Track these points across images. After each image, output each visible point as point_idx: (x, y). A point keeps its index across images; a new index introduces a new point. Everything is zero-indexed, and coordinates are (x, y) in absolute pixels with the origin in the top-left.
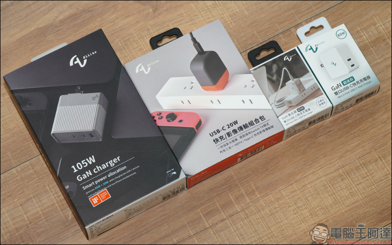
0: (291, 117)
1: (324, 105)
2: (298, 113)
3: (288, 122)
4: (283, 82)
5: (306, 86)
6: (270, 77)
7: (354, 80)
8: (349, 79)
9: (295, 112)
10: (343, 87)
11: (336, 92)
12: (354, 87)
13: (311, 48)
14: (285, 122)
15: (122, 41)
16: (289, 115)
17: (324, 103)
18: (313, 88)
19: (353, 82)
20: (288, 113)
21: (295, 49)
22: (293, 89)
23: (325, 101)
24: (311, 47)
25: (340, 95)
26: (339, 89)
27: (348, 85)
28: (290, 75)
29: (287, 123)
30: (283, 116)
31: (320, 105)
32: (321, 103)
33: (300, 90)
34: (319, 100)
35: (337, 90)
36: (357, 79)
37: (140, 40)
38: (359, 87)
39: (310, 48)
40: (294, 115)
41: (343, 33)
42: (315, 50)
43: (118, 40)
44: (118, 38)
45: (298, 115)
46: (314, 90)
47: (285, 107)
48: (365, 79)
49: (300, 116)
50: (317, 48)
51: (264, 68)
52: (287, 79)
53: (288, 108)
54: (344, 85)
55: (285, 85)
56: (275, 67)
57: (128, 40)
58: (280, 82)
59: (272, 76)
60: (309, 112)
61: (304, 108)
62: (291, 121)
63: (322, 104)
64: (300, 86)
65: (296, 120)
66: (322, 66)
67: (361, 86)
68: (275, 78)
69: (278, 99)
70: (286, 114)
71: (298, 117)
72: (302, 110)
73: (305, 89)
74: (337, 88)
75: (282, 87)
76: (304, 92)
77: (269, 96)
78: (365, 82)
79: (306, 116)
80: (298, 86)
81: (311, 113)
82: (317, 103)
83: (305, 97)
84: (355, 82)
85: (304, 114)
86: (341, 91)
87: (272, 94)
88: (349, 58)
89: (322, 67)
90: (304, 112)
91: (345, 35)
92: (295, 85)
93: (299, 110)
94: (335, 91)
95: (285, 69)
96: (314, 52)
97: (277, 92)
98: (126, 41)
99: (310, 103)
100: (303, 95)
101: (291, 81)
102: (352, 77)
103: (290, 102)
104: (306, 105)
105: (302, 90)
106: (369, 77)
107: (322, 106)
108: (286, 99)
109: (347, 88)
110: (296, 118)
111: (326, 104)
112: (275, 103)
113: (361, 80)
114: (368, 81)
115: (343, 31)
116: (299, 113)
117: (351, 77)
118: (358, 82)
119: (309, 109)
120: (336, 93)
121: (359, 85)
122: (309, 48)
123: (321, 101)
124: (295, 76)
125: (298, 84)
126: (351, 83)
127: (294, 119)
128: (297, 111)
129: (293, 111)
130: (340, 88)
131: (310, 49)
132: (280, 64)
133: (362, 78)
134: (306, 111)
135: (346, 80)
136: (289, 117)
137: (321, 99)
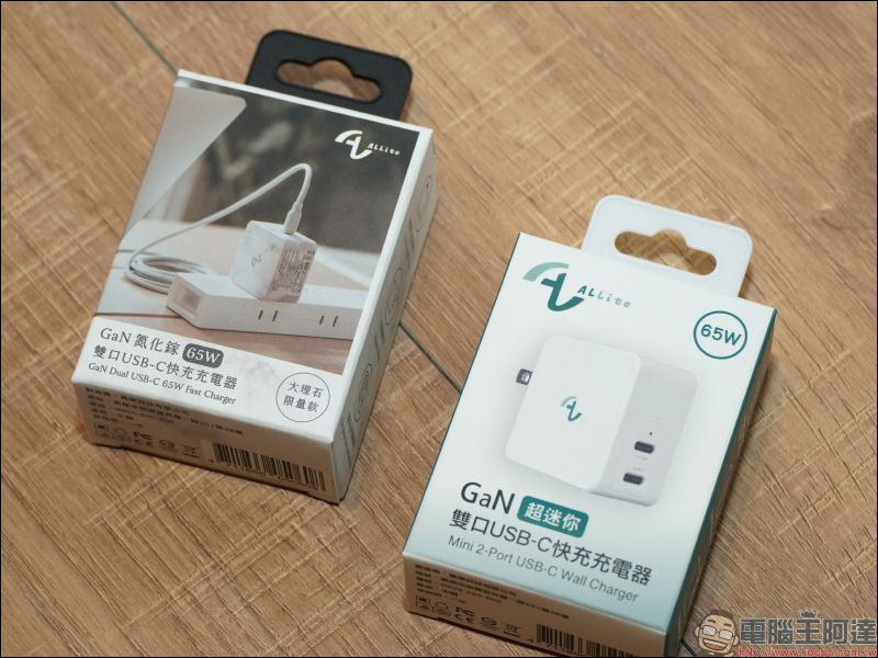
0: (140, 351)
1: (304, 414)
2: (178, 359)
3: (109, 363)
4: (244, 209)
5: (313, 294)
6: (223, 152)
7: (579, 533)
8: (565, 511)
9: (172, 348)
10: (512, 519)
11: (467, 516)
12: (547, 559)
13: (556, 285)
14: (100, 351)
15: (636, 113)
16: (141, 340)
17: (312, 406)
18: (329, 319)
19: (564, 538)
20: (144, 331)
21: (416, 134)
22: (256, 260)
23: (321, 402)
24: (562, 277)
25: (466, 534)
26: (487, 513)
27: (537, 532)
28: (297, 204)
29: (105, 361)
30: (118, 326)
31: (289, 400)
32: (298, 396)
33: (274, 286)
34: (302, 381)
35: (474, 510)
36: (592, 540)
37: (661, 187)
38: (566, 575)
39: (554, 278)
40: (154, 357)
41: (731, 338)
42: (560, 302)
43: (640, 95)
44: (649, 95)
45: (173, 368)
46: (326, 330)
47: (157, 303)
48: (622, 567)
49: (171, 378)
50: (575, 301)
51: (239, 105)
52: (270, 209)
53: (163, 312)
54: (521, 515)
55: (243, 225)
56: (276, 135)
57: (648, 139)
58: (238, 198)
59: (235, 156)
60: (221, 391)
61: (217, 364)
62: (122, 367)
63: (301, 404)
64: (291, 273)
65: (145, 379)
66: (523, 376)
67: (580, 580)
68: (233, 170)
69: (162, 251)
70: (134, 329)
71: (164, 376)
72: (203, 362)
73: (294, 299)
74: (486, 502)
75: (225, 222)
76: (283, 308)
77: (146, 216)
78: (612, 579)
79: (197, 394)
80: (281, 266)
81: (226, 400)
82: (287, 385)
83: (266, 325)
84: (574, 542)
85: (197, 385)
86: (489, 527)
87: (165, 217)
88: (647, 440)
89: (519, 380)
90: (202, 374)
91: (730, 349)
92: (277, 257)
93: (194, 355)
94: (465, 507)
95: (301, 173)
96: (552, 305)
97: (185, 226)
98: (641, 129)
99: (260, 366)
100: (269, 314)
101: (276, 231)
102: (584, 518)
103: (192, 298)
104: (235, 360)
105: (281, 292)
106: (643, 575)
107: (292, 411)
108: (191, 278)
109: (522, 538)
110: (151, 372)
111: (313, 414)
112: (140, 258)
113: (601, 560)
114: (627, 585)
115: (739, 330)
116: (183, 364)
117: (577, 514)
118: (582, 554)
119: (231, 383)
120: (460, 518)
121: (577, 568)
122: (553, 275)
123: (306, 389)
124: (313, 225)
125: (292, 259)
126: (556, 536)
127: (138, 370)
128: (180, 351)
129: (167, 337)
130: (497, 516)
131: (546, 282)
132: (308, 141)
133: (614, 554)
134: (216, 379)
135: (547, 505)
136: (130, 348)
137: (314, 383)
